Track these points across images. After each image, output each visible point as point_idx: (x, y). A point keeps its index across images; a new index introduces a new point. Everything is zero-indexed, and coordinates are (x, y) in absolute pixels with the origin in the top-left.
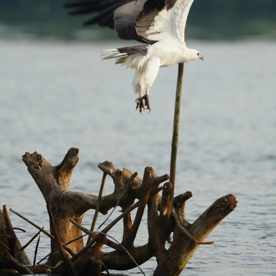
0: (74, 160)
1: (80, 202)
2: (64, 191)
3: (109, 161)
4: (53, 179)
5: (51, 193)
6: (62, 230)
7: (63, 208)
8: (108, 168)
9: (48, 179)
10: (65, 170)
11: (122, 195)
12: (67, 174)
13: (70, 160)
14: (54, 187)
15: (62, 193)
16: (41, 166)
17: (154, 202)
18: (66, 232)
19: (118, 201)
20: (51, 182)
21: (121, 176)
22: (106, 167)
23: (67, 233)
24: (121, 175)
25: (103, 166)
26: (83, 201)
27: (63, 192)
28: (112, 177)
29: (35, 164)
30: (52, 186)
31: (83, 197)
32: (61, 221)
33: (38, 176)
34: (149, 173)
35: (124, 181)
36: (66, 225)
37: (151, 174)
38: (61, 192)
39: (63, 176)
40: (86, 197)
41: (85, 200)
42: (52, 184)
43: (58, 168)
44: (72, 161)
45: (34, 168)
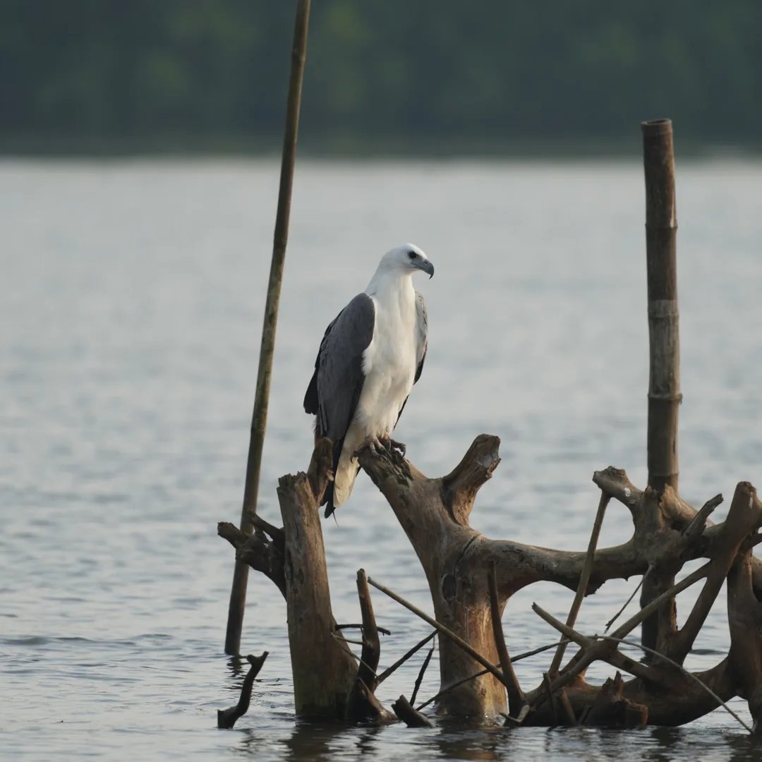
0: (487, 463)
1: (520, 566)
2: (474, 538)
4: (441, 509)
5: (441, 542)
6: (471, 631)
7: (473, 579)
8: (618, 485)
9: (431, 508)
10: (467, 488)
11: (665, 548)
12: (468, 497)
13: (479, 463)
14: (448, 529)
15: (470, 543)
16: (411, 478)
17: (744, 567)
18: (477, 636)
19: (652, 563)
20: (439, 515)
21: (660, 504)
22: (612, 482)
23: (480, 639)
24: (660, 501)
25: (605, 479)
26: (530, 562)
27: (473, 540)
28: (631, 507)
29: (396, 474)
30: (443, 529)
31: (528, 552)
32: (466, 610)
33: (407, 503)
34: (748, 497)
35: (666, 515)
36: (478, 621)
37: (751, 500)
38: (466, 541)
39: (462, 503)
40: (537, 553)
41: (534, 560)
42: (441, 521)
43: (448, 482)
44: (486, 467)
45: (396, 481)
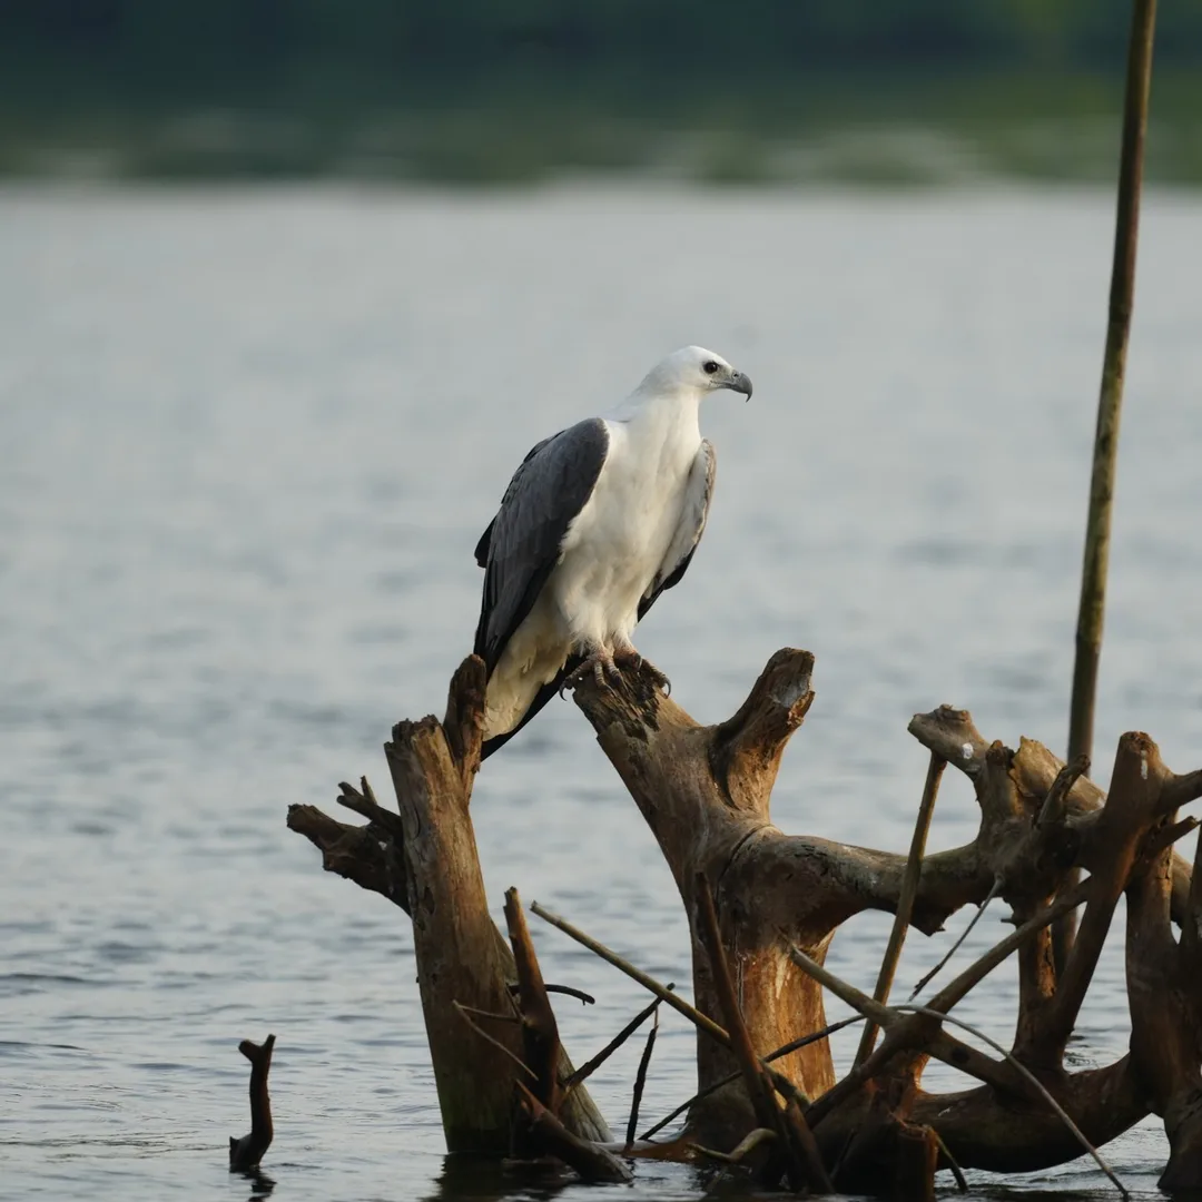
0: (791, 701)
1: (823, 880)
2: (754, 831)
3: (956, 707)
4: (703, 782)
5: (699, 838)
6: (747, 996)
7: (750, 903)
8: (953, 738)
9: (686, 780)
10: (755, 744)
11: (1016, 850)
12: (761, 760)
13: (776, 700)
14: (713, 816)
15: (744, 840)
16: (654, 726)
17: (1153, 882)
18: (760, 1005)
19: (999, 877)
20: (698, 792)
21: (1012, 772)
22: (941, 733)
23: (766, 1010)
24: (1012, 766)
25: (931, 728)
26: (837, 875)
27: (748, 836)
28: (972, 775)
29: (629, 719)
30: (703, 815)
31: (835, 859)
32: (740, 959)
33: (643, 770)
34: (1138, 759)
35: (1024, 791)
36: (764, 978)
37: (1145, 764)
38: (738, 836)
39: (748, 770)
40: (850, 859)
41: (844, 871)
42: (701, 802)
43: (725, 733)
44: (787, 706)
45: (624, 732)
